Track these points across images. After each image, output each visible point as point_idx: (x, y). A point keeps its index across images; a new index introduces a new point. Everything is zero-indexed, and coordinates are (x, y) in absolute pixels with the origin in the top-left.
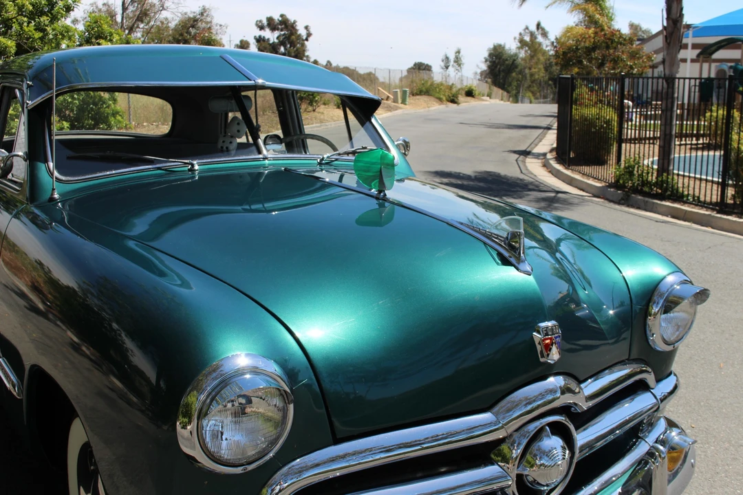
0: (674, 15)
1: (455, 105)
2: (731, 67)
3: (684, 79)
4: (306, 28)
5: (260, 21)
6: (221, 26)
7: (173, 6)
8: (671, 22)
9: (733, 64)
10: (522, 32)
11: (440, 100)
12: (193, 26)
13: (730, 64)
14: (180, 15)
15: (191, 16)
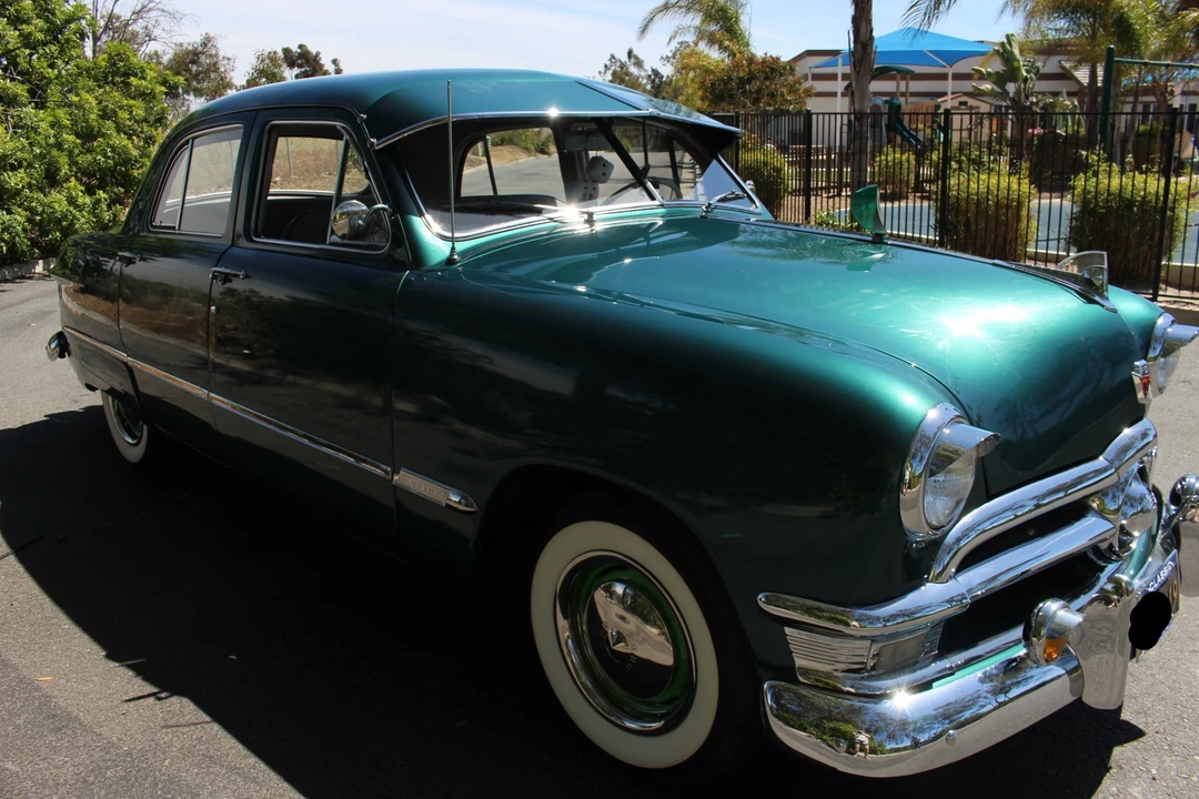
0: (863, 38)
1: (546, 156)
2: (886, 102)
3: (836, 114)
4: (335, 62)
5: (275, 52)
6: (229, 59)
7: (164, 35)
8: (859, 46)
9: (888, 98)
10: (608, 63)
11: (527, 149)
12: (193, 62)
13: (884, 98)
14: (173, 46)
15: (190, 48)
